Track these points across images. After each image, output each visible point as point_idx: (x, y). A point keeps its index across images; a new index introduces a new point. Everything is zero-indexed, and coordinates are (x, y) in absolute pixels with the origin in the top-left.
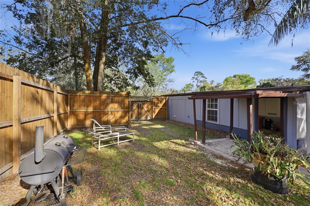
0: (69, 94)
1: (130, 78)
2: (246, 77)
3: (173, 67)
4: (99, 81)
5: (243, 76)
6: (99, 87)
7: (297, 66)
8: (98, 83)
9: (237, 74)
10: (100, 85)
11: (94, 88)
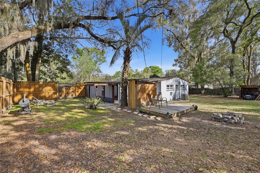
0: (15, 83)
1: (59, 73)
2: (157, 68)
3: (105, 58)
4: (36, 74)
5: (155, 68)
6: (36, 79)
7: (175, 64)
8: (36, 76)
9: (152, 66)
10: (37, 78)
11: (32, 79)
